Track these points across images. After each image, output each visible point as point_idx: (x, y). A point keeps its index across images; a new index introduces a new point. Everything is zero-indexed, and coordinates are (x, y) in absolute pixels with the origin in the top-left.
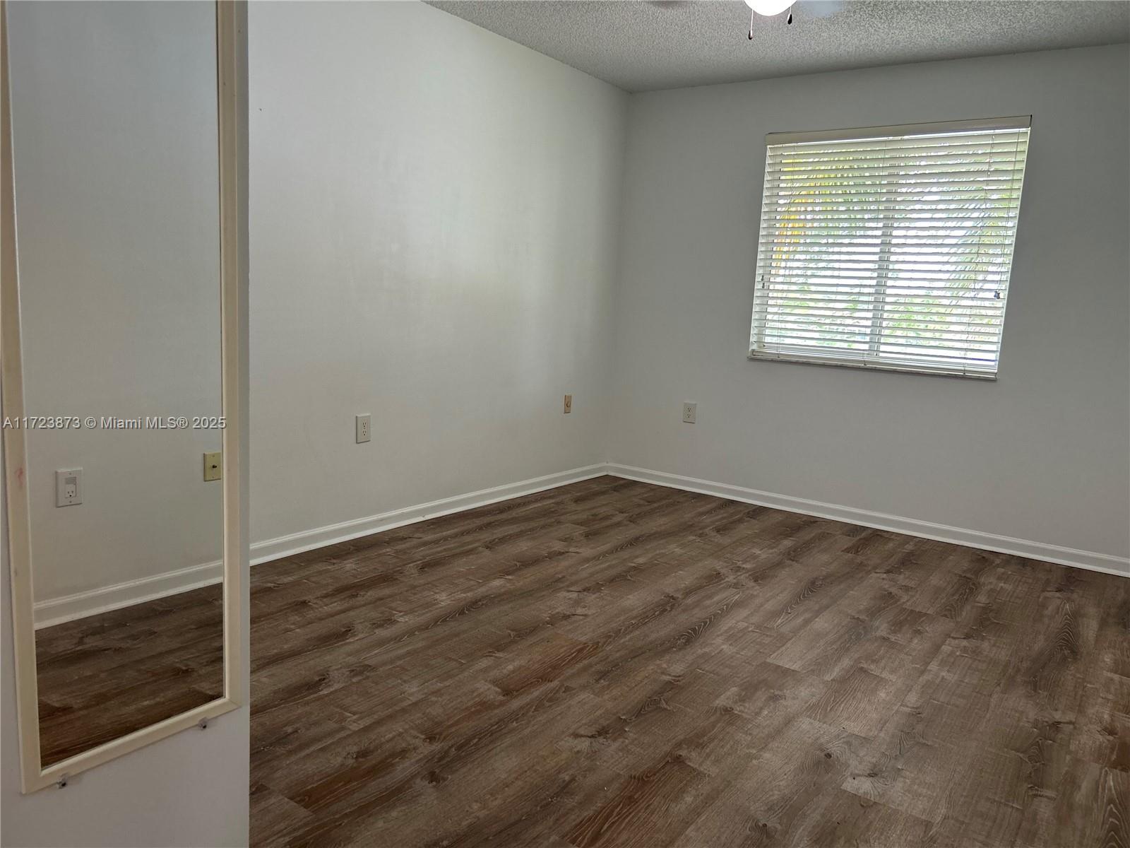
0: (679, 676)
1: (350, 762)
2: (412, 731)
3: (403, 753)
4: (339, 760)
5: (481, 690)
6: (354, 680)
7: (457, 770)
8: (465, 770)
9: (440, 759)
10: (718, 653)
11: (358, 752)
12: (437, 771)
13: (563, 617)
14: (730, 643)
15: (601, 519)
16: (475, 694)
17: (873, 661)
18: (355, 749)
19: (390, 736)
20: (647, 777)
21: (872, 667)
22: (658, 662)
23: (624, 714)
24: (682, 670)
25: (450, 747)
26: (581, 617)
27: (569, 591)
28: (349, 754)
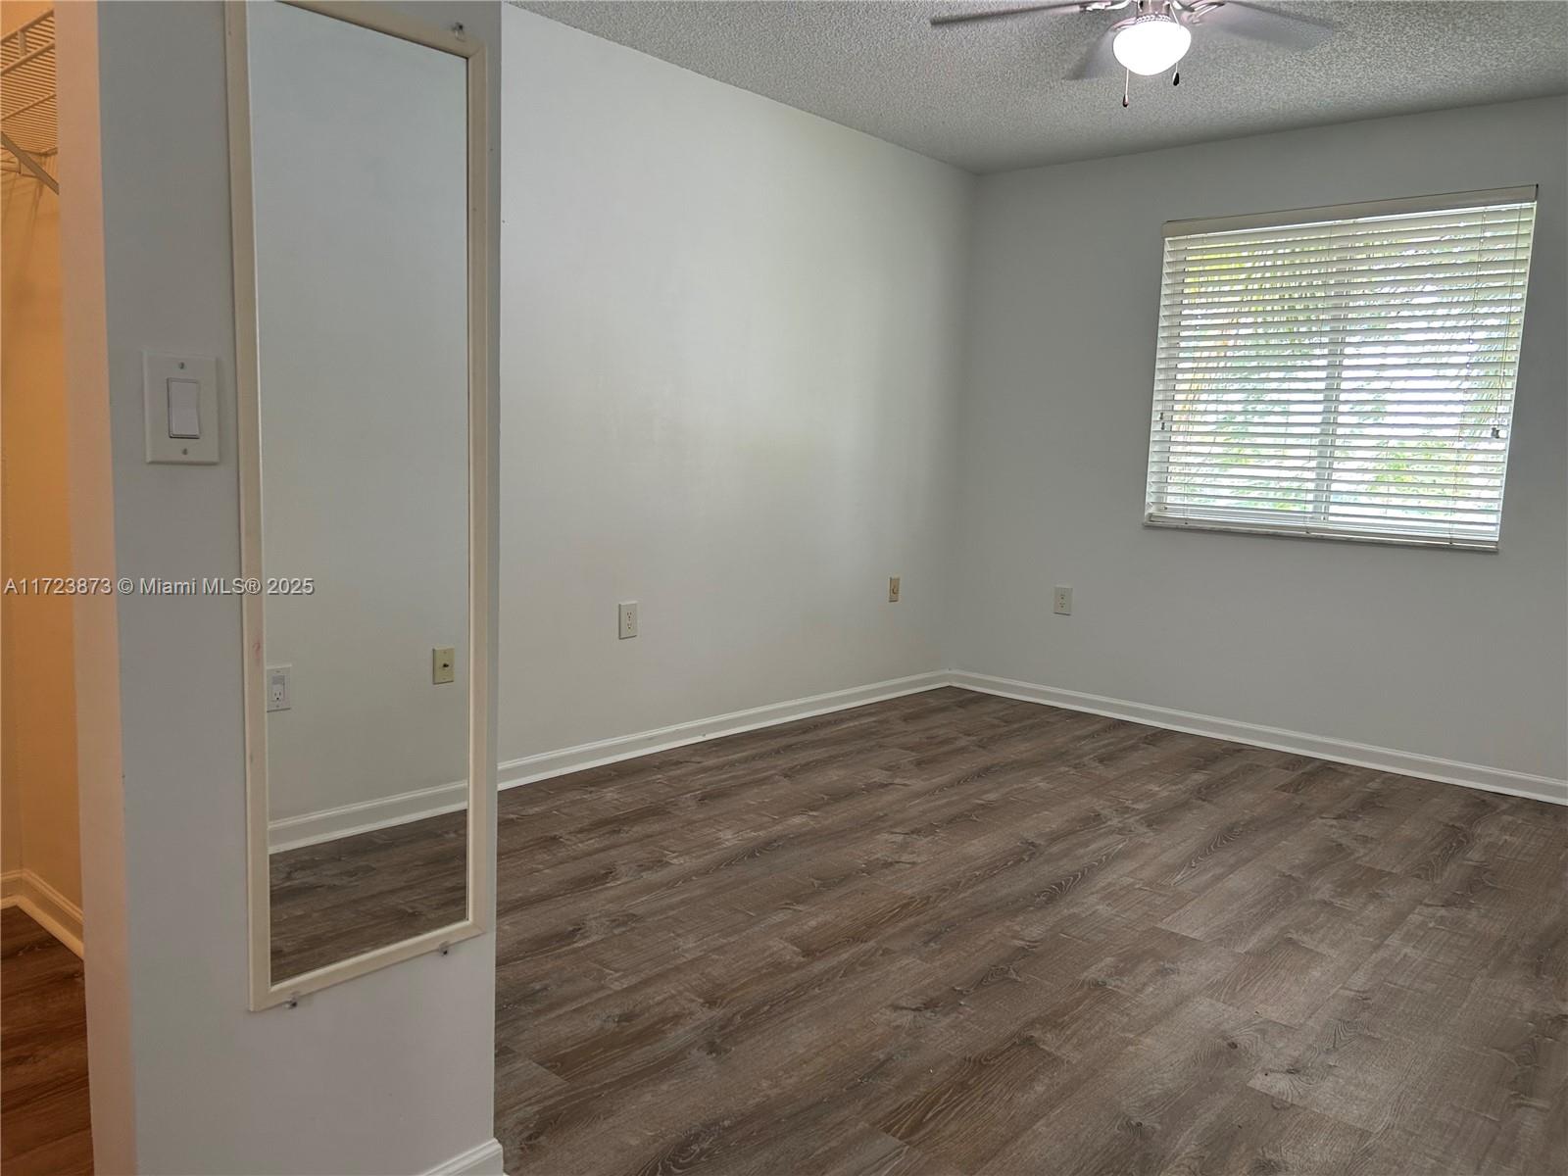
0: (1036, 942)
1: (611, 1026)
2: (687, 994)
3: (676, 1019)
4: (598, 1023)
5: (775, 949)
6: (616, 932)
7: (742, 1042)
8: (752, 1041)
9: (722, 1028)
10: (1090, 915)
11: (620, 1016)
12: (718, 1041)
13: (883, 864)
14: (1107, 902)
15: (940, 742)
16: (767, 953)
17: (1306, 931)
18: (617, 1011)
19: (659, 998)
20: (986, 1060)
21: (1305, 938)
22: (1008, 923)
23: (958, 986)
24: (1040, 934)
25: (734, 1015)
26: (908, 866)
27: (892, 833)
28: (608, 1017)
